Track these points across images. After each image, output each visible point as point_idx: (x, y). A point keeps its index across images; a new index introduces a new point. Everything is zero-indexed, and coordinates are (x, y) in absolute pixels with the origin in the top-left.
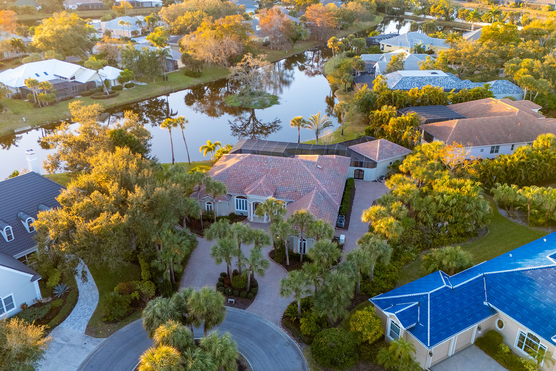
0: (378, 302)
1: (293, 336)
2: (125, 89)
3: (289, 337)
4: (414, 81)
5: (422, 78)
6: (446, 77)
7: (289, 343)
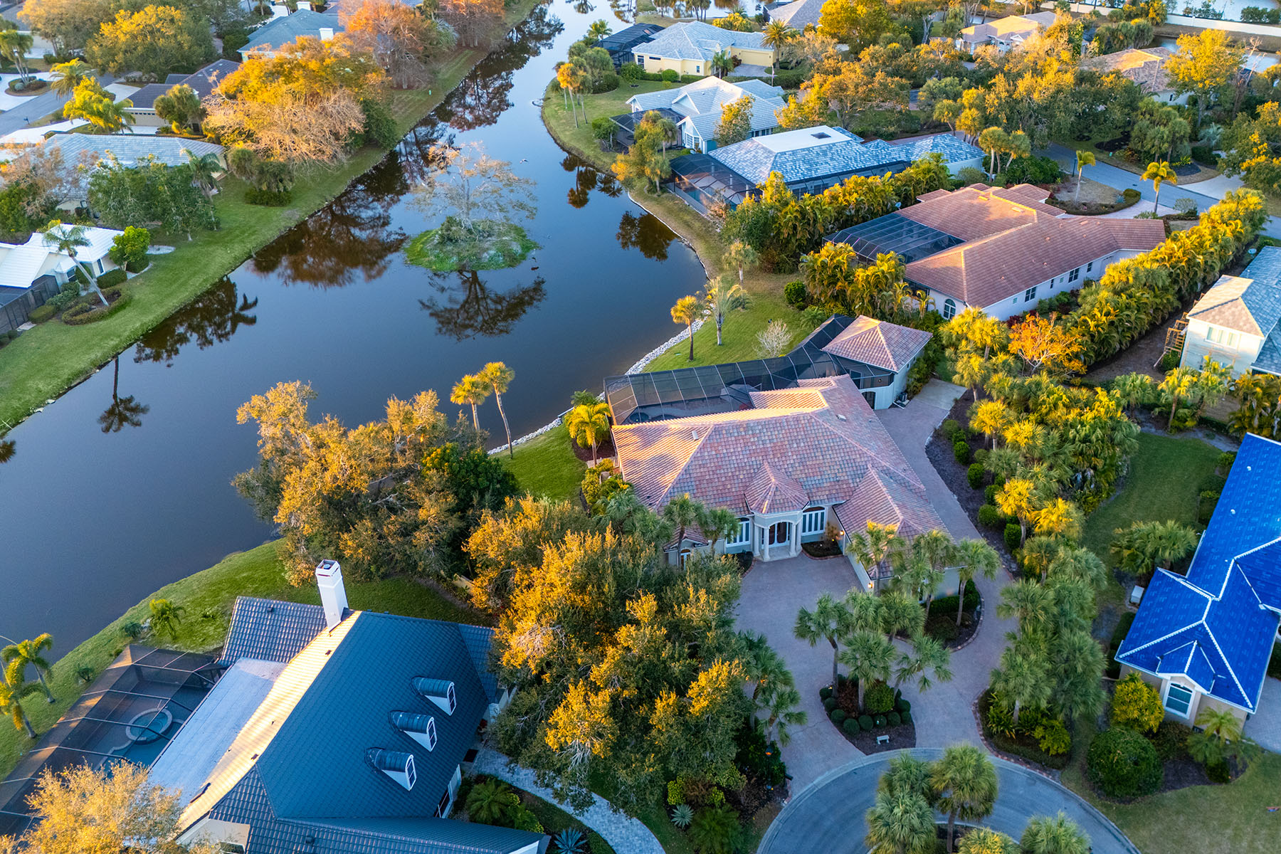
0: (1131, 659)
1: (1028, 763)
2: (131, 275)
3: (1024, 768)
4: (798, 160)
5: (808, 149)
6: (848, 142)
7: (1033, 780)
